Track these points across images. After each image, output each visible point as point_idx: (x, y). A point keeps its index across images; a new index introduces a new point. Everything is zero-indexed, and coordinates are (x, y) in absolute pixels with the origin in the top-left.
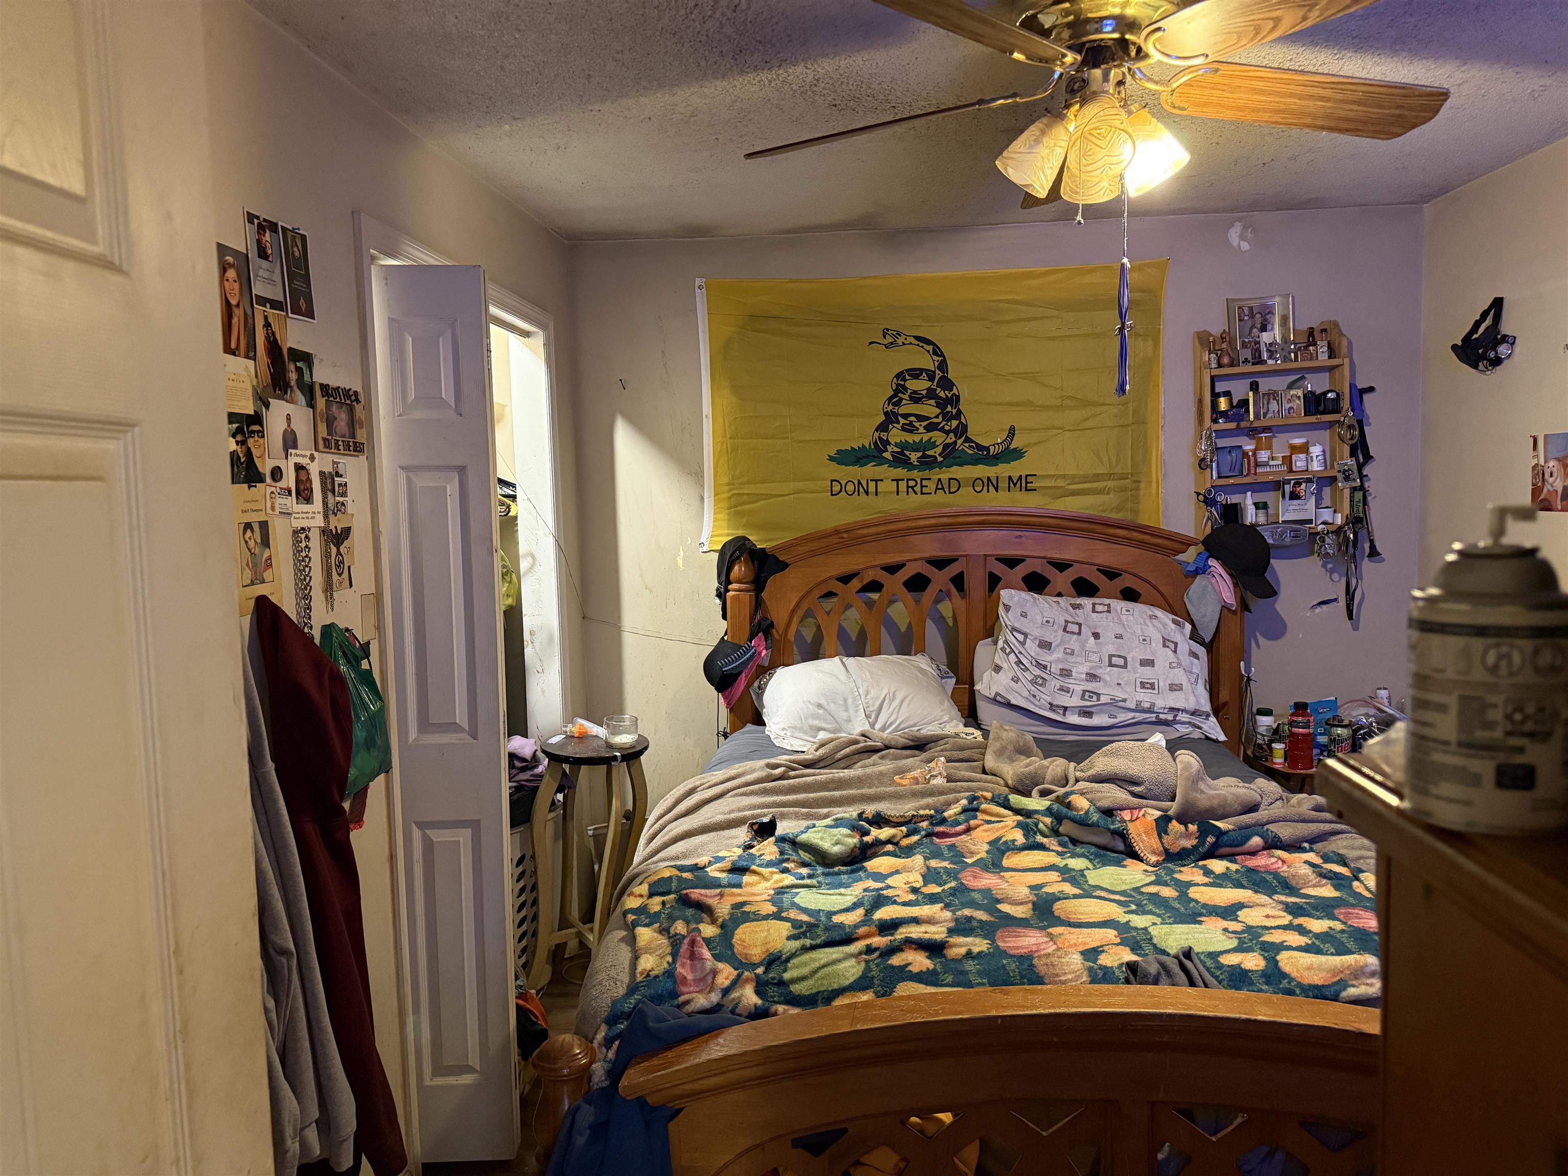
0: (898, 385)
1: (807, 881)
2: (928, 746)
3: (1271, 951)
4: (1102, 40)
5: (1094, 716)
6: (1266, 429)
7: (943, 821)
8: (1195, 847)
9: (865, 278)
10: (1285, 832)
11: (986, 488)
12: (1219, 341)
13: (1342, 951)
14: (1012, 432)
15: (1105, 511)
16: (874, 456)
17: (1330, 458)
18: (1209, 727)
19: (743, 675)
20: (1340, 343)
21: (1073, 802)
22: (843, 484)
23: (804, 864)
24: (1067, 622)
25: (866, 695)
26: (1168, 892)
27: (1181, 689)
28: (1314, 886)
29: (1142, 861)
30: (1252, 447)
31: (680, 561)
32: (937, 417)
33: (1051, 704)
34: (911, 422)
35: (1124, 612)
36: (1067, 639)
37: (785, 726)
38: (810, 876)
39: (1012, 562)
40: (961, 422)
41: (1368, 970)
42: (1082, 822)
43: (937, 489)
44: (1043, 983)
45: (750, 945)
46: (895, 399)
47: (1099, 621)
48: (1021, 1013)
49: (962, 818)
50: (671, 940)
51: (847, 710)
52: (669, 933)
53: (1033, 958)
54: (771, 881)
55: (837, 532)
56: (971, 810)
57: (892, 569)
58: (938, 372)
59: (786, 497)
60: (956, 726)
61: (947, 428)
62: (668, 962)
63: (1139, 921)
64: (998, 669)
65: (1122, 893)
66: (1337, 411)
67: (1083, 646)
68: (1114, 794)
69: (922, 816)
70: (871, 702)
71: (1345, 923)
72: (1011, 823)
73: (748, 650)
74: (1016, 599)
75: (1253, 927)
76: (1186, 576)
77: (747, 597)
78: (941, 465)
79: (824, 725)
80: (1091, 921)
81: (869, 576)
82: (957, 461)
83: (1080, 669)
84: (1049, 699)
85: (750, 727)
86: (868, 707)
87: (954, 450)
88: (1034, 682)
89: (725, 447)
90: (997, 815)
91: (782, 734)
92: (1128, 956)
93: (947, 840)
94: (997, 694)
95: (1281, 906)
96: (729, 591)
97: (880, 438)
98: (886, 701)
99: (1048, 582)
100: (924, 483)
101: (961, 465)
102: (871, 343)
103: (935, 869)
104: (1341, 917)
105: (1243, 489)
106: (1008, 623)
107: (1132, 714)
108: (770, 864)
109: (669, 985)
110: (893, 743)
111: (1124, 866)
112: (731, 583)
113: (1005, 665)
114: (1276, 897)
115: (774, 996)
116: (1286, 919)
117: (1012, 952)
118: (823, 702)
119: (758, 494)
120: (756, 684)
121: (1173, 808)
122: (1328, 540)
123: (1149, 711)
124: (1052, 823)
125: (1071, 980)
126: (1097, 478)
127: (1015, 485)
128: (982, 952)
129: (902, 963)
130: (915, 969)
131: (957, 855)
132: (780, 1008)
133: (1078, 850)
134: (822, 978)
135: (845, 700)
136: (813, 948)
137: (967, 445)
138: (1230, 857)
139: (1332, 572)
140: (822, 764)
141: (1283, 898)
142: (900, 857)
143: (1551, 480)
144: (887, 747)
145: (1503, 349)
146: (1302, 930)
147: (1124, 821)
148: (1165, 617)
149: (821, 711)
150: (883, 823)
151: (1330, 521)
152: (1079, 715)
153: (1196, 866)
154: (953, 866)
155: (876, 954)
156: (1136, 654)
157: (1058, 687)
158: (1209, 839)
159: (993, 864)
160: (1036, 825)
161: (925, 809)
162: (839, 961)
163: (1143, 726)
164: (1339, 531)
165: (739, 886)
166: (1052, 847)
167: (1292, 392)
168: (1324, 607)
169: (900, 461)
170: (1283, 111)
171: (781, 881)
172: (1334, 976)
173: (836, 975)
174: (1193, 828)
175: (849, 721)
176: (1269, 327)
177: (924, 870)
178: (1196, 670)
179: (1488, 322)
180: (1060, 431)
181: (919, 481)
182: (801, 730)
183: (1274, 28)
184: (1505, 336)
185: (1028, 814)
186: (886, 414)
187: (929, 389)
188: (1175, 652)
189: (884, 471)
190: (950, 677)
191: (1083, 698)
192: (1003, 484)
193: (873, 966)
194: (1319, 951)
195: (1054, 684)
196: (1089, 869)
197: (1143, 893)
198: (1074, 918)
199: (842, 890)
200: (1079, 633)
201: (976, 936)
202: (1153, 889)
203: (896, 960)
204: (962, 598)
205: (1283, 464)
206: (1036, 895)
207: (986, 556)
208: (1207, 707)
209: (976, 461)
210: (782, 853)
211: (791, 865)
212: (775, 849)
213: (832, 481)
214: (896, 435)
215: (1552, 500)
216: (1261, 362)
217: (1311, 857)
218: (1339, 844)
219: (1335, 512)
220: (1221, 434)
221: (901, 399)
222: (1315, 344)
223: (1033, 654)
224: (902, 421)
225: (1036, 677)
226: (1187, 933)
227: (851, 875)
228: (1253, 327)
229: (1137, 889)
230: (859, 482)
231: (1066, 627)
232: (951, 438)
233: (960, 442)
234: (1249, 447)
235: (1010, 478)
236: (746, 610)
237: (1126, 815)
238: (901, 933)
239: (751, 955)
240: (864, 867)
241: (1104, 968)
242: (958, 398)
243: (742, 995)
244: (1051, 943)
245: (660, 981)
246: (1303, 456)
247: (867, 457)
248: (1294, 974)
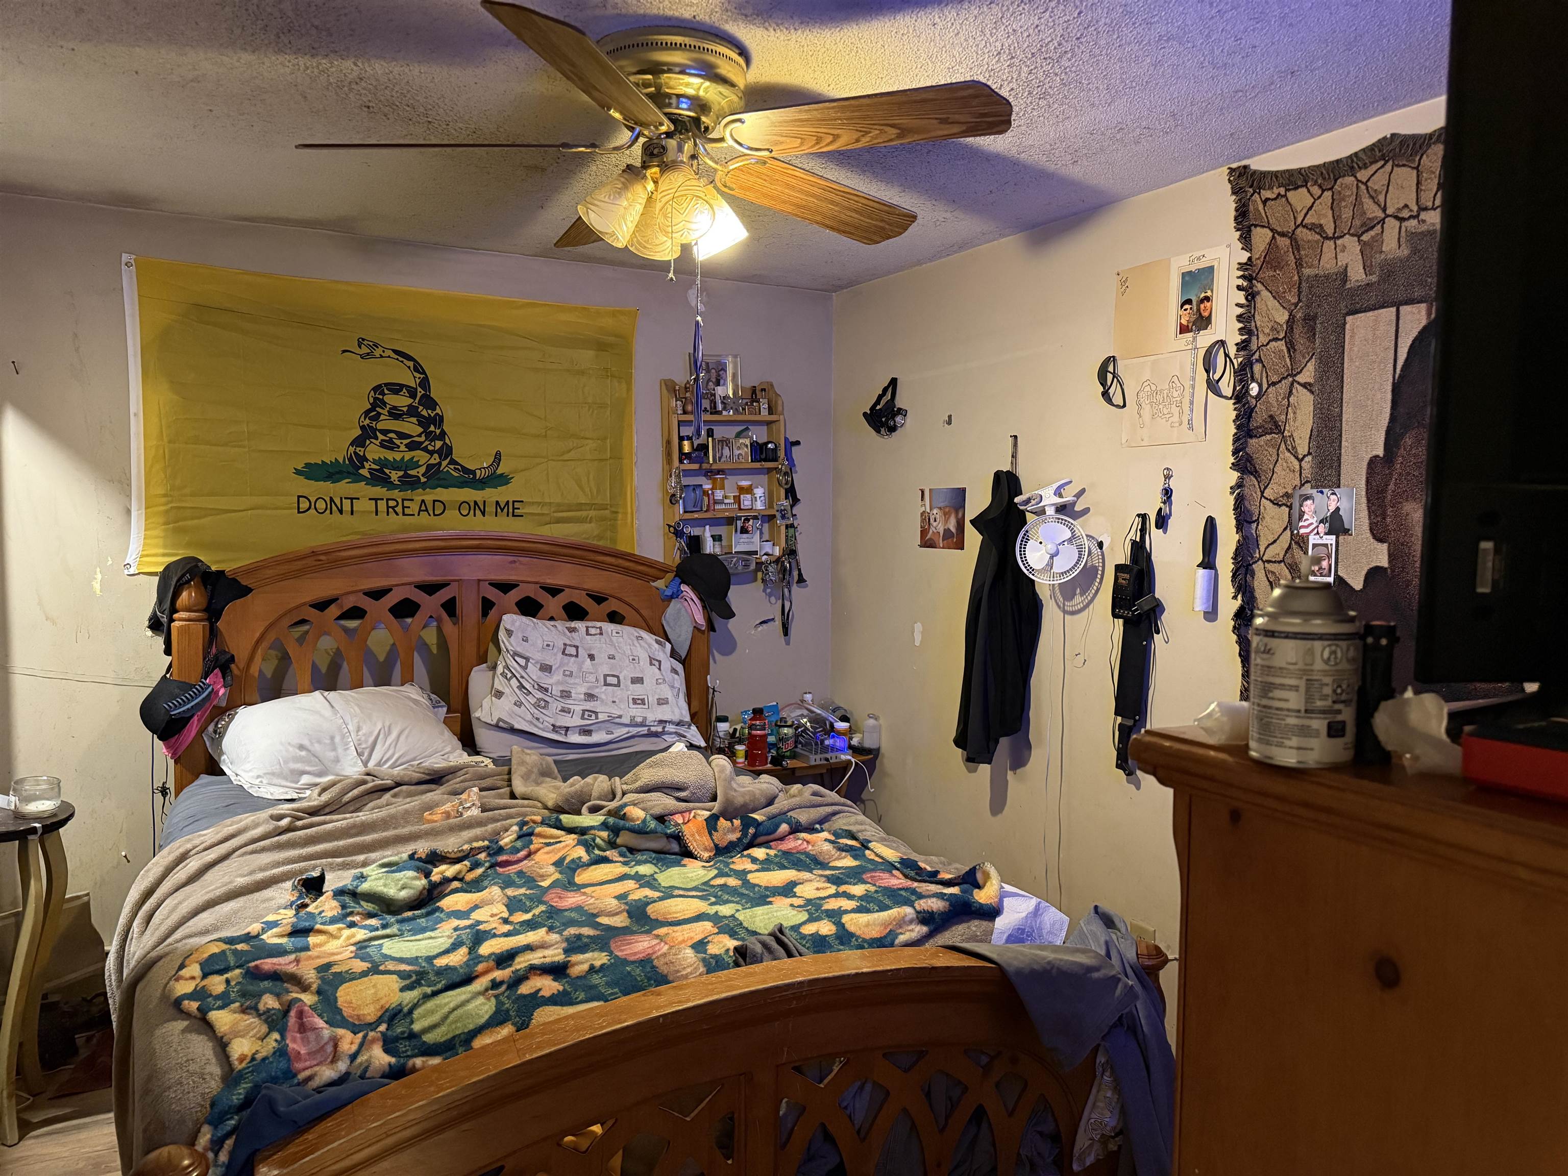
0: (375, 399)
1: (380, 933)
2: (444, 779)
3: (835, 916)
4: (680, 115)
5: (593, 734)
6: (719, 472)
7: (500, 850)
8: (739, 839)
9: (337, 282)
10: (803, 817)
11: (472, 512)
12: (683, 390)
13: (883, 908)
14: (498, 457)
15: (588, 539)
16: (349, 473)
17: (770, 499)
18: (692, 735)
19: (196, 718)
20: (776, 402)
21: (628, 814)
22: (313, 500)
23: (371, 915)
24: (565, 645)
25: (358, 731)
26: (732, 882)
27: (667, 703)
28: (838, 859)
29: (696, 858)
30: (710, 486)
31: (97, 586)
32: (420, 435)
33: (553, 725)
34: (391, 438)
35: (614, 634)
36: (566, 661)
37: (260, 773)
38: (384, 927)
39: (505, 587)
40: (445, 443)
41: (907, 919)
42: (640, 831)
43: (420, 510)
44: (668, 982)
45: (359, 1006)
46: (372, 412)
47: (595, 644)
48: (680, 1008)
49: (519, 844)
50: (263, 1017)
51: (334, 749)
52: (257, 1010)
53: (652, 962)
54: (342, 939)
55: (314, 553)
56: (526, 836)
57: (377, 594)
58: (419, 389)
59: (241, 513)
60: (461, 756)
61: (430, 448)
62: (276, 1040)
63: (725, 910)
64: (499, 694)
65: (695, 889)
66: (775, 459)
67: (580, 668)
68: (663, 802)
69: (479, 848)
70: (363, 739)
71: (874, 885)
72: (571, 841)
73: (204, 690)
74: (517, 624)
75: (811, 900)
76: (663, 600)
77: (199, 628)
78: (424, 486)
79: (308, 768)
80: (686, 917)
81: (349, 603)
82: (441, 482)
83: (579, 691)
84: (552, 721)
85: (205, 779)
86: (360, 744)
87: (438, 470)
88: (536, 706)
89: (161, 451)
90: (552, 837)
91: (257, 782)
92: (732, 944)
93: (510, 868)
94: (500, 720)
95: (824, 879)
96: (174, 621)
97: (355, 453)
98: (381, 736)
99: (541, 606)
100: (406, 503)
101: (446, 487)
102: (344, 351)
103: (514, 897)
104: (870, 880)
105: (702, 523)
106: (510, 648)
107: (626, 729)
108: (333, 921)
109: (283, 1065)
110: (406, 779)
111: (684, 866)
112: (176, 611)
113: (507, 691)
114: (815, 872)
115: (406, 1051)
116: (832, 890)
117: (632, 958)
118: (306, 742)
119: (206, 509)
120: (211, 728)
121: (716, 806)
122: (770, 569)
123: (642, 725)
124: (609, 836)
125: (691, 973)
126: (580, 507)
127: (502, 510)
128: (604, 964)
129: (532, 991)
130: (546, 993)
131: (530, 881)
132: (418, 1061)
133: (639, 857)
134: (456, 1022)
135: (332, 738)
136: (435, 994)
137: (452, 467)
138: (765, 844)
139: (770, 595)
140: (327, 810)
141: (820, 872)
142: (470, 892)
143: (935, 524)
144: (398, 784)
145: (899, 419)
146: (850, 897)
147: (677, 825)
148: (649, 638)
149: (303, 753)
150: (438, 861)
151: (771, 552)
152: (580, 734)
153: (742, 856)
154: (531, 892)
155: (504, 987)
156: (626, 674)
157: (560, 707)
158: (750, 831)
159: (569, 883)
160: (594, 840)
161: (477, 841)
162: (468, 1001)
163: (636, 739)
164: (778, 561)
165: (307, 948)
166: (615, 859)
167: (741, 441)
168: (764, 625)
169: (379, 478)
170: (804, 207)
171: (353, 936)
172: (885, 928)
173: (469, 1015)
174: (737, 822)
175: (337, 760)
176: (722, 382)
177: (505, 900)
178: (677, 685)
179: (888, 396)
180: (543, 460)
181: (400, 501)
182: (280, 775)
183: (831, 142)
184: (900, 409)
185: (581, 831)
186: (363, 428)
187: (410, 406)
188: (660, 669)
189: (360, 489)
190: (442, 707)
191: (583, 718)
192: (490, 509)
193: (506, 1001)
194: (868, 911)
195: (555, 706)
196: (656, 873)
197: (713, 886)
198: (670, 918)
199: (428, 934)
200: (577, 656)
201: (593, 951)
202: (720, 881)
203: (525, 989)
204: (454, 624)
205: (735, 502)
206: (626, 904)
207: (479, 580)
208: (687, 718)
209: (462, 484)
210: (343, 907)
211: (356, 918)
212: (335, 903)
213: (299, 497)
214: (374, 451)
215: (935, 539)
216: (720, 413)
217: (825, 835)
218: (840, 823)
219: (774, 545)
220: (687, 473)
221: (379, 414)
222: (758, 402)
223: (534, 678)
224: (381, 437)
225: (539, 700)
226: (767, 914)
227: (430, 918)
228: (709, 380)
229: (706, 883)
230: (331, 499)
231: (564, 649)
232: (435, 459)
233: (444, 463)
234: (707, 486)
235: (497, 503)
236: (199, 644)
237: (679, 819)
238: (519, 963)
239: (364, 1015)
240: (439, 908)
241: (714, 957)
242: (441, 418)
243: (371, 1057)
244: (663, 944)
245: (272, 1063)
246: (749, 496)
247: (340, 472)
248: (858, 933)
